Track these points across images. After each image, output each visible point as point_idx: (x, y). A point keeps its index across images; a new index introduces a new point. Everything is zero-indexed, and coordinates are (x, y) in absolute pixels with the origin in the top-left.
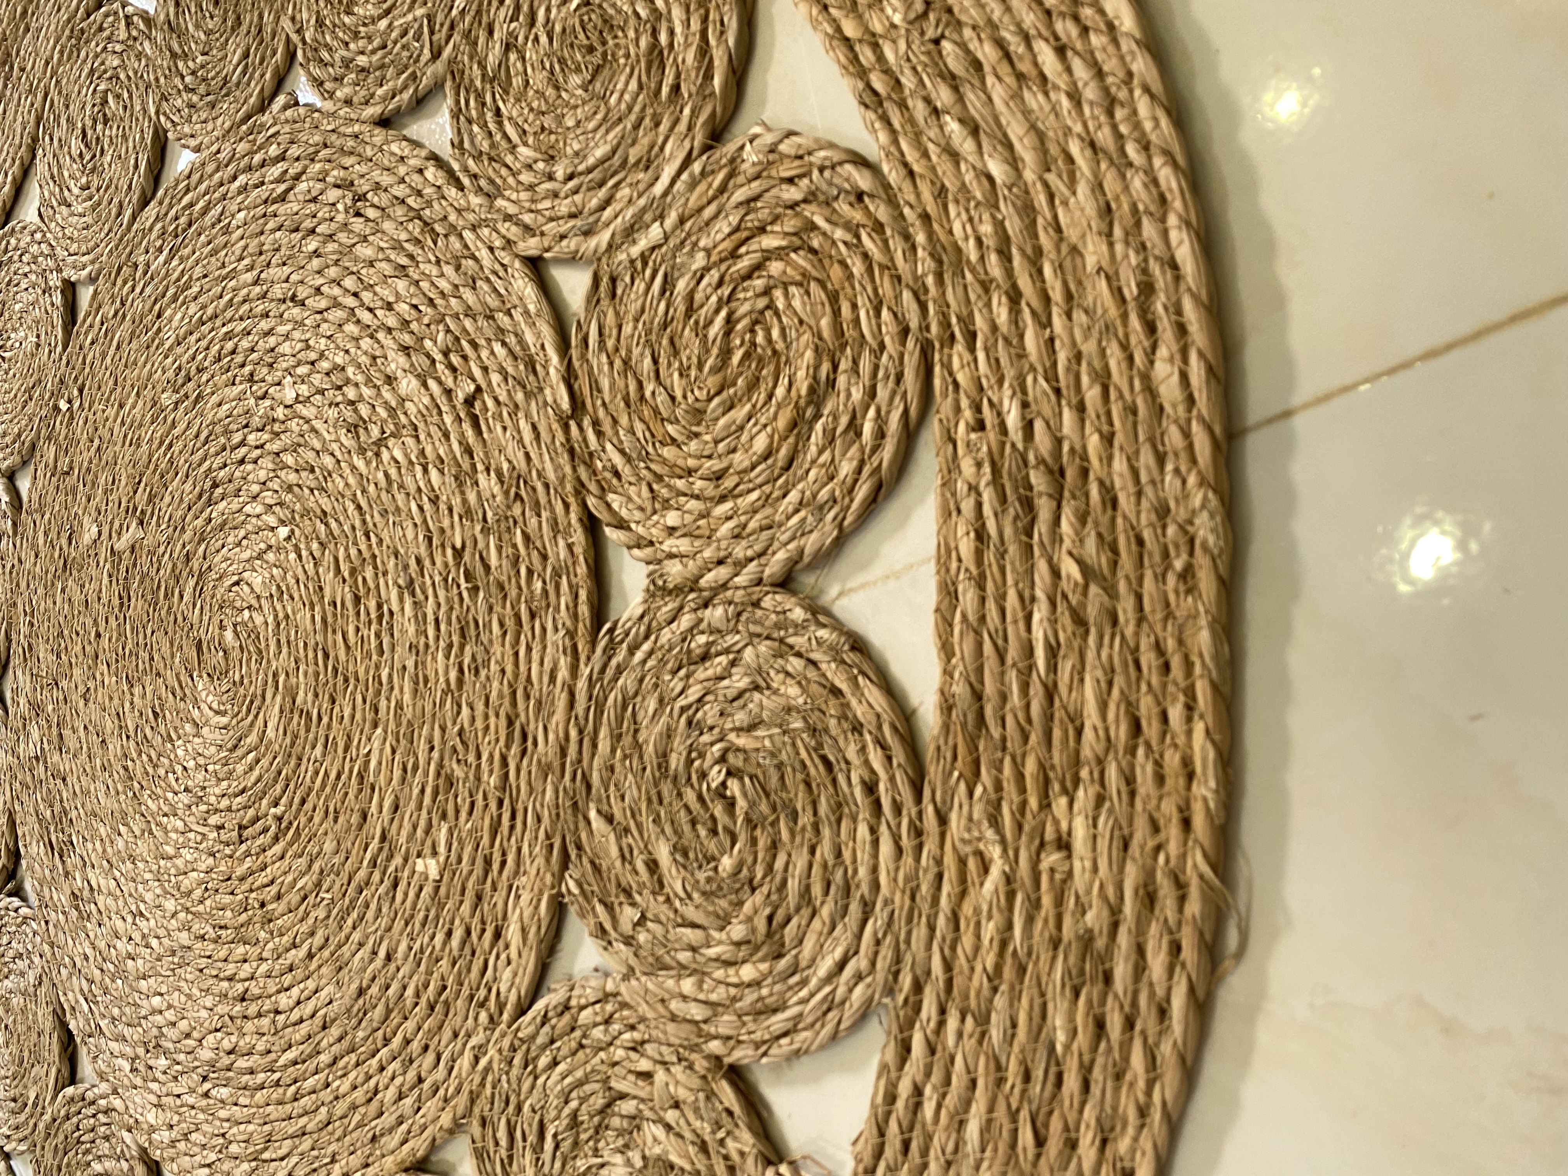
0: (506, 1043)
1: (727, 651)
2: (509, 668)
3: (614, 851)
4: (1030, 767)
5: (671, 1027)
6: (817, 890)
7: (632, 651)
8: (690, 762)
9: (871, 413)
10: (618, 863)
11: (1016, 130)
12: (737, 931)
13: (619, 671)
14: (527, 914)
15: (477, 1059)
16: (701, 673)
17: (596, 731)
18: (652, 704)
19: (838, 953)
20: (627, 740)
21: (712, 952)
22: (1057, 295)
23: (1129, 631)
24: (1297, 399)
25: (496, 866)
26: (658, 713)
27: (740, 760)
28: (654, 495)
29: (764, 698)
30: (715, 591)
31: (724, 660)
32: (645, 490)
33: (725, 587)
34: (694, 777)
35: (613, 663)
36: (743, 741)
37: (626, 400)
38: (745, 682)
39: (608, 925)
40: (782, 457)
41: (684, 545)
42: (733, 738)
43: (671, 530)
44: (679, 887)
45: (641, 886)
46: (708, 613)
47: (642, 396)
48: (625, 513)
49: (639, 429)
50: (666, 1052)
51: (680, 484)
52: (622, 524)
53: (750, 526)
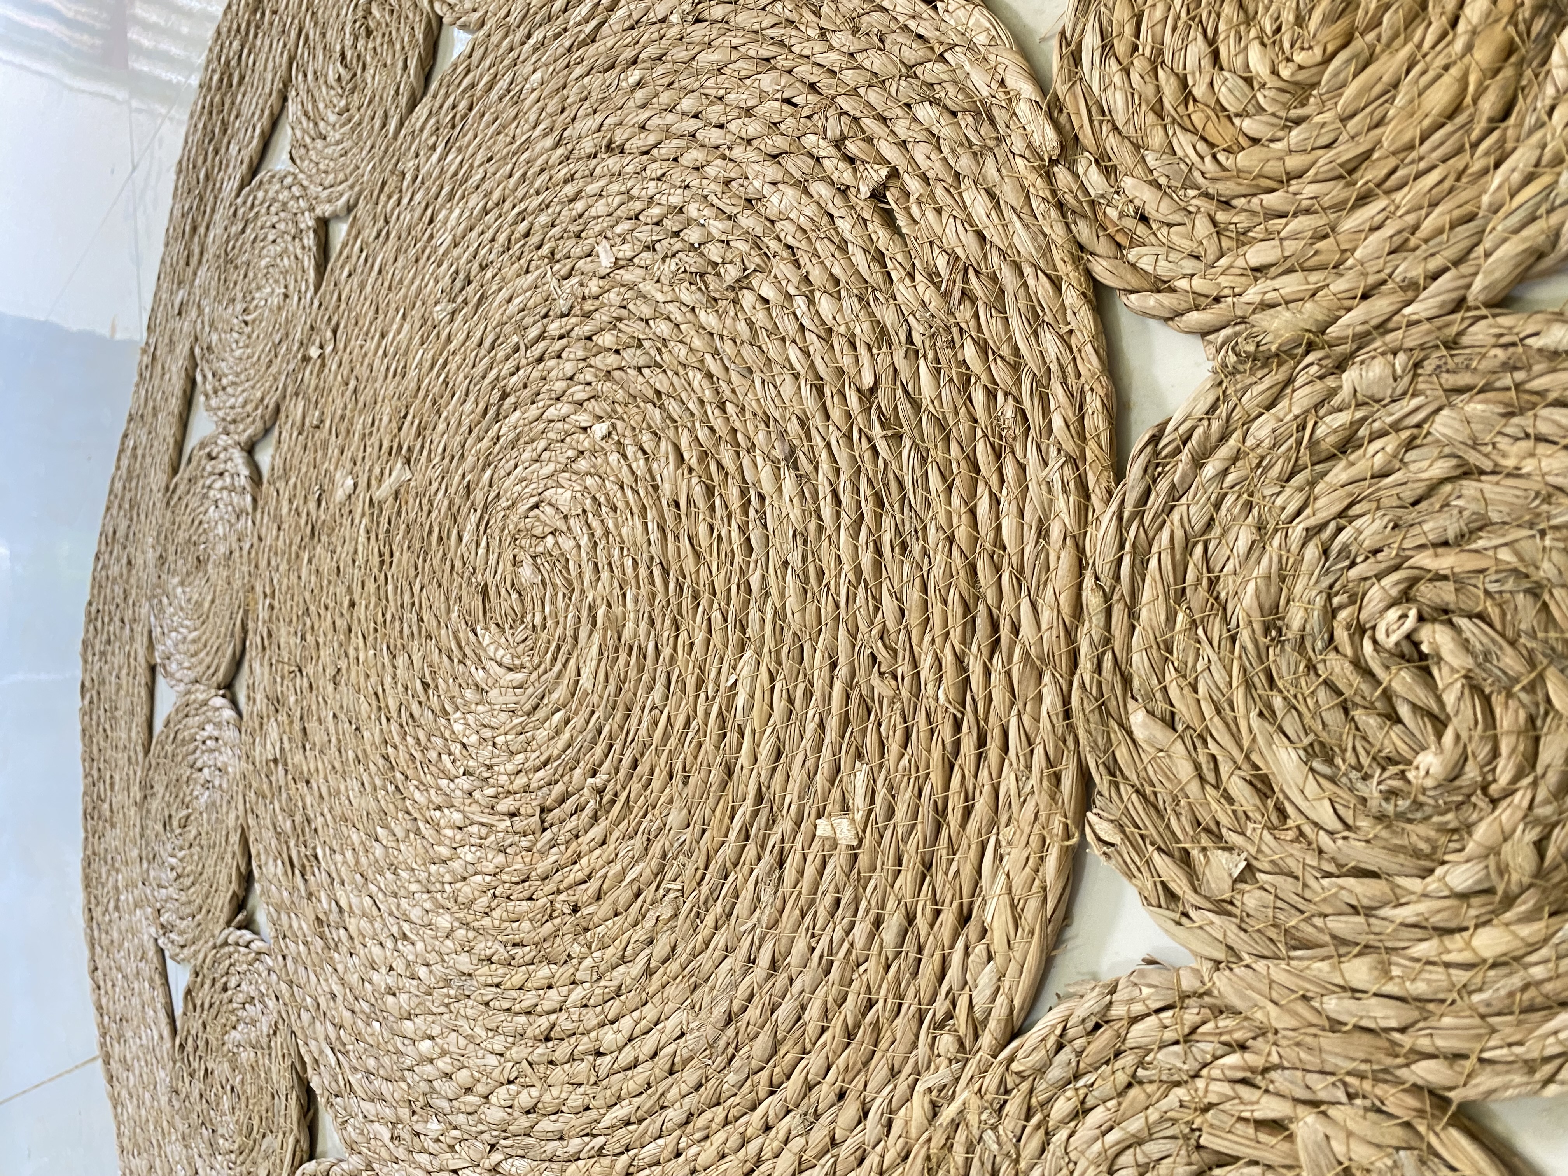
0: (991, 1081)
1: (1396, 427)
2: (962, 533)
3: (1184, 770)
5: (1328, 1041)
7: (1198, 463)
8: (1331, 613)
10: (1194, 788)
12: (1463, 874)
13: (1174, 495)
14: (1018, 882)
15: (935, 1109)
16: (1339, 473)
17: (1135, 593)
18: (1244, 537)
20: (1198, 597)
21: (1407, 914)
25: (954, 818)
26: (1258, 546)
27: (1446, 593)
28: (1219, 230)
29: (1488, 486)
30: (1362, 339)
31: (1390, 443)
32: (1203, 227)
33: (1383, 328)
34: (1342, 636)
35: (1163, 486)
36: (1446, 562)
37: (1158, 110)
38: (1440, 468)
39: (1180, 884)
40: (1488, 105)
41: (1290, 285)
42: (1425, 560)
43: (1259, 271)
44: (1325, 814)
45: (1241, 819)
46: (1350, 377)
47: (1187, 95)
48: (1163, 269)
49: (1184, 143)
50: (1320, 1085)
51: (1272, 200)
52: (1160, 285)
53: (1428, 226)
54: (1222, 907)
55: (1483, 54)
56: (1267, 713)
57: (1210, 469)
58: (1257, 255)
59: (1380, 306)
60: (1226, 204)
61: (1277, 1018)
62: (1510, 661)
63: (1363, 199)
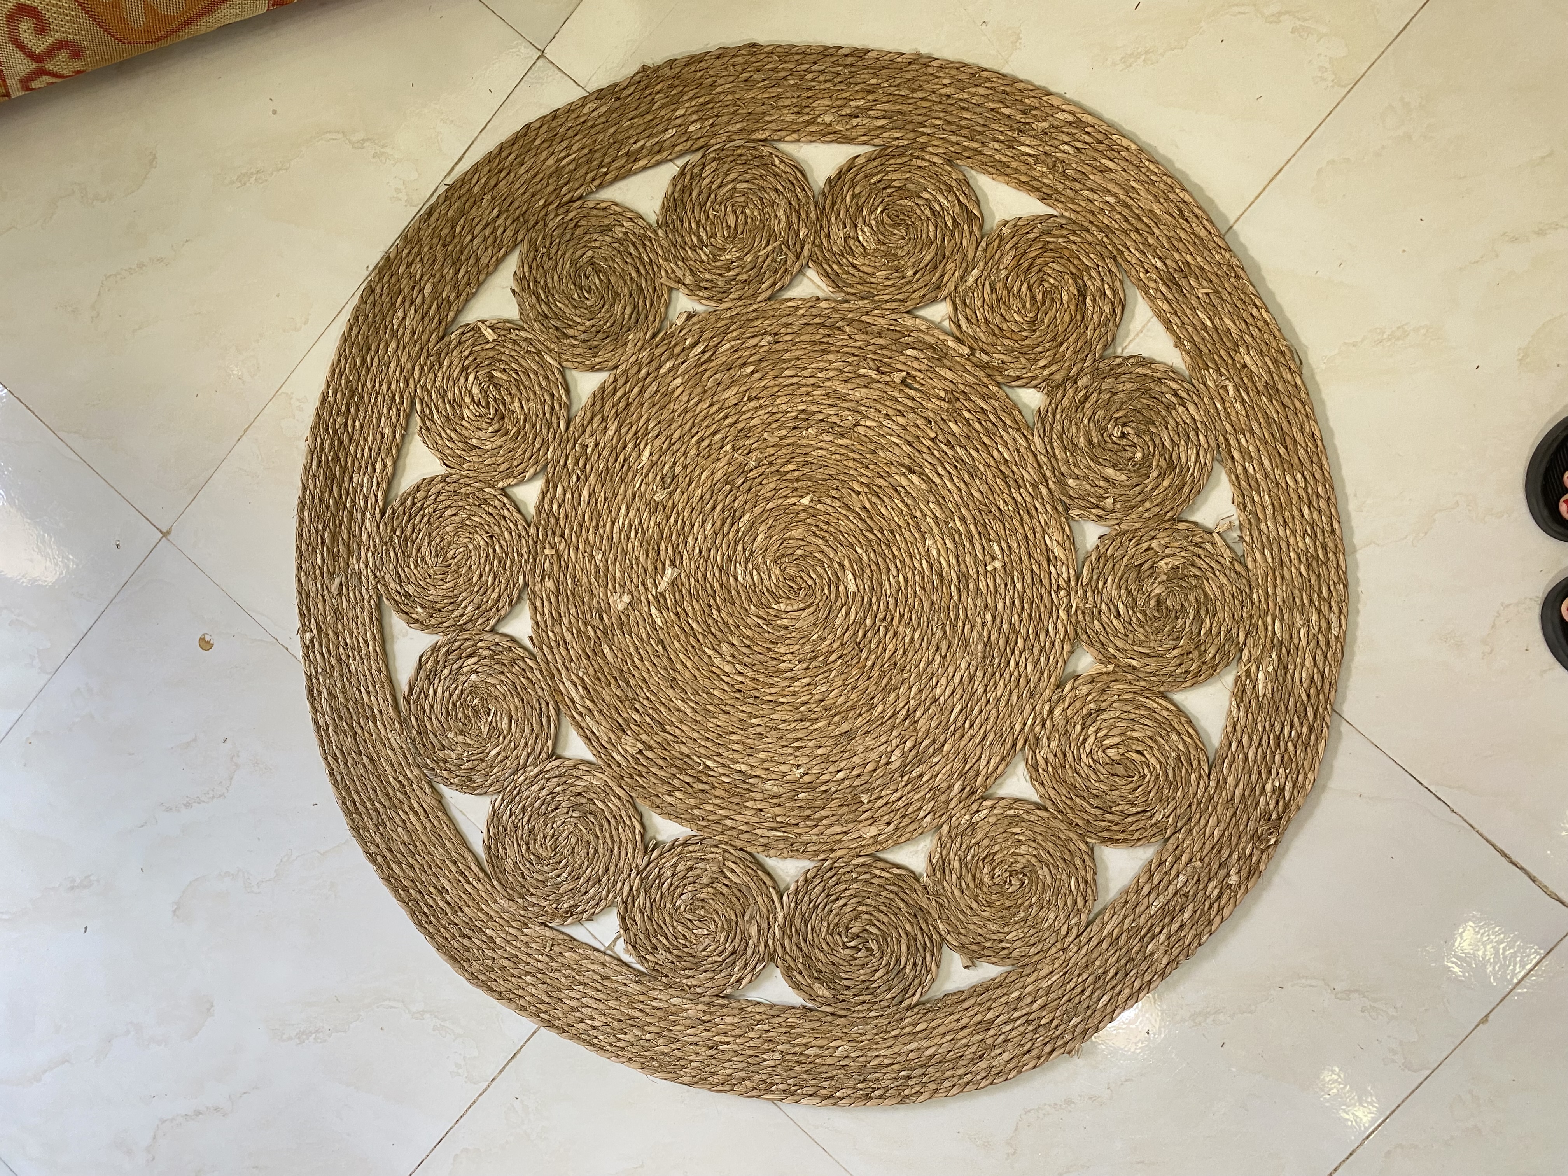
1: (1094, 390)
3: (1088, 487)
4: (1222, 353)
5: (1150, 522)
6: (1176, 438)
8: (1102, 435)
9: (1106, 286)
10: (1092, 490)
11: (1110, 186)
12: (1155, 474)
13: (1052, 425)
16: (1088, 405)
17: (1054, 453)
18: (1074, 428)
19: (1194, 451)
20: (1070, 447)
21: (1150, 487)
22: (1152, 225)
23: (1229, 300)
24: (1232, 222)
26: (1078, 429)
27: (1124, 420)
28: (1028, 360)
29: (1120, 395)
30: (1078, 374)
31: (1095, 394)
32: (1023, 361)
33: (1082, 370)
34: (1108, 439)
35: (1048, 425)
36: (1120, 414)
37: (995, 335)
38: (1108, 395)
39: (1101, 513)
40: (1079, 317)
41: (1054, 368)
42: (1116, 415)
43: (1044, 367)
44: (1124, 477)
45: (1106, 490)
46: (1080, 383)
47: (1001, 329)
48: (1018, 374)
49: (1006, 342)
50: (1152, 533)
51: (1039, 349)
52: (1018, 378)
53: (1079, 346)
54: (1113, 511)
55: (1073, 307)
56: (1100, 464)
57: (1058, 417)
58: (1042, 363)
59: (1079, 365)
60: (1026, 354)
61: (1137, 525)
62: (1142, 427)
63: (1061, 344)
